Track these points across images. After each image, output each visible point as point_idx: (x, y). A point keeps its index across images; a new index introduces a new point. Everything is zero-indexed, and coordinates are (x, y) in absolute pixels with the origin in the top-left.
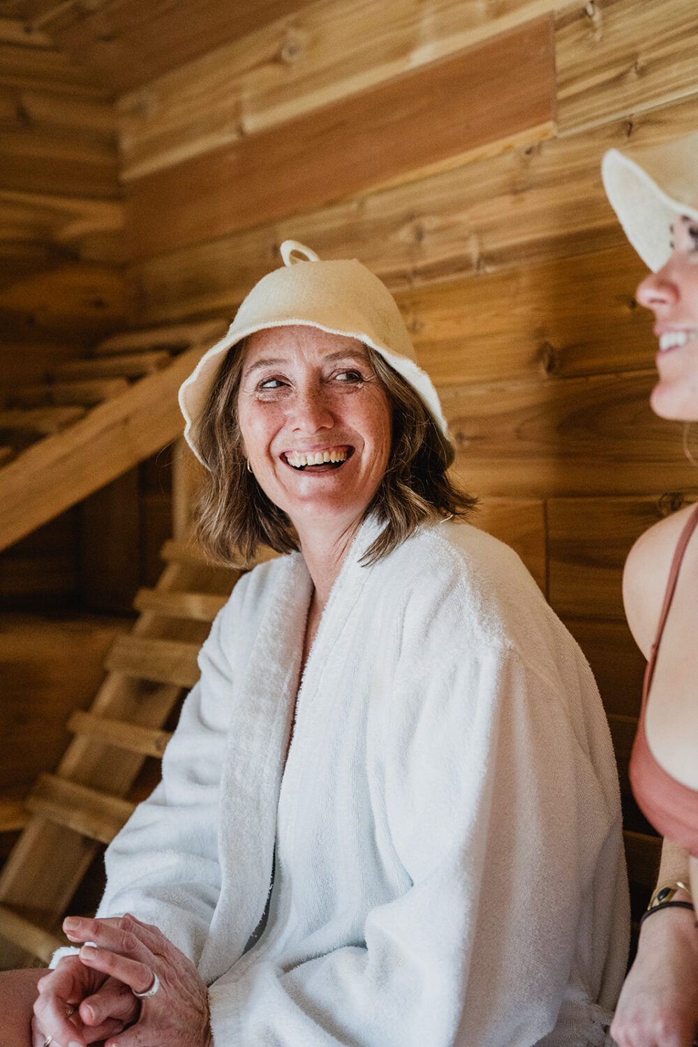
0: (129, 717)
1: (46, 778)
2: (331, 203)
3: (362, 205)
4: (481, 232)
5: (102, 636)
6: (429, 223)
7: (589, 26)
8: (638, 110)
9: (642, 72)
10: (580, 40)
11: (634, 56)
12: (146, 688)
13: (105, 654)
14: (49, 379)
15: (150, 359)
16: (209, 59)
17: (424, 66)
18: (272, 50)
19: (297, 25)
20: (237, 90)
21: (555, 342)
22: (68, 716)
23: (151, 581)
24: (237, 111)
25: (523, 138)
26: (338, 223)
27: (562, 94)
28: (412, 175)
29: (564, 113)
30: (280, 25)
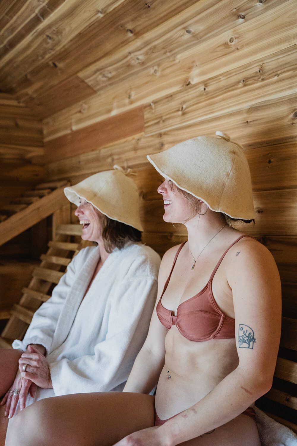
0: (38, 290)
1: (15, 305)
2: (93, 150)
3: (100, 151)
4: (127, 160)
5: (31, 267)
6: (116, 157)
7: (151, 108)
8: (163, 131)
9: (164, 121)
10: (150, 112)
11: (161, 117)
12: (43, 282)
13: (32, 272)
14: (22, 196)
15: (46, 192)
16: (64, 111)
17: (113, 116)
18: (79, 109)
19: (85, 103)
20: (71, 119)
21: (144, 191)
22: (22, 289)
23: (45, 252)
24: (71, 125)
25: (137, 136)
26: (94, 156)
27: (146, 125)
28: (111, 144)
29: (146, 130)
30: (81, 103)
